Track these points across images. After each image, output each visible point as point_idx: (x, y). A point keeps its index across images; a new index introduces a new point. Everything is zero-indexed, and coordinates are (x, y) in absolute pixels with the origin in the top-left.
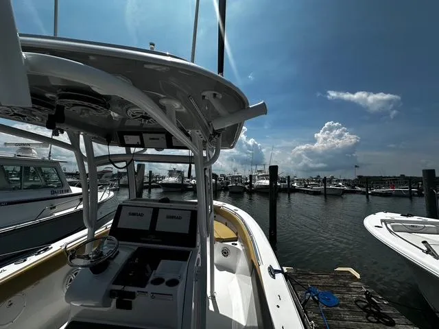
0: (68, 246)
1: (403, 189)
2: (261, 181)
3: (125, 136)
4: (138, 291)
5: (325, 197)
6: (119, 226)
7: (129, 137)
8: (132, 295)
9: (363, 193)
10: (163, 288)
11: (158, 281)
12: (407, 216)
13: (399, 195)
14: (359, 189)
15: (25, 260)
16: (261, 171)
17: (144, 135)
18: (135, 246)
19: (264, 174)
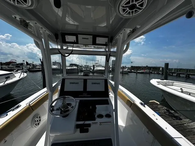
0: (31, 103)
1: (147, 71)
2: (98, 68)
3: (66, 36)
4: (92, 123)
5: (123, 74)
6: (65, 90)
7: (69, 36)
8: (89, 125)
9: (135, 72)
10: (105, 119)
11: (101, 116)
12: (162, 80)
13: (146, 73)
14: (133, 71)
15: (7, 115)
16: (97, 63)
17: (79, 35)
18: (78, 100)
19: (98, 65)
